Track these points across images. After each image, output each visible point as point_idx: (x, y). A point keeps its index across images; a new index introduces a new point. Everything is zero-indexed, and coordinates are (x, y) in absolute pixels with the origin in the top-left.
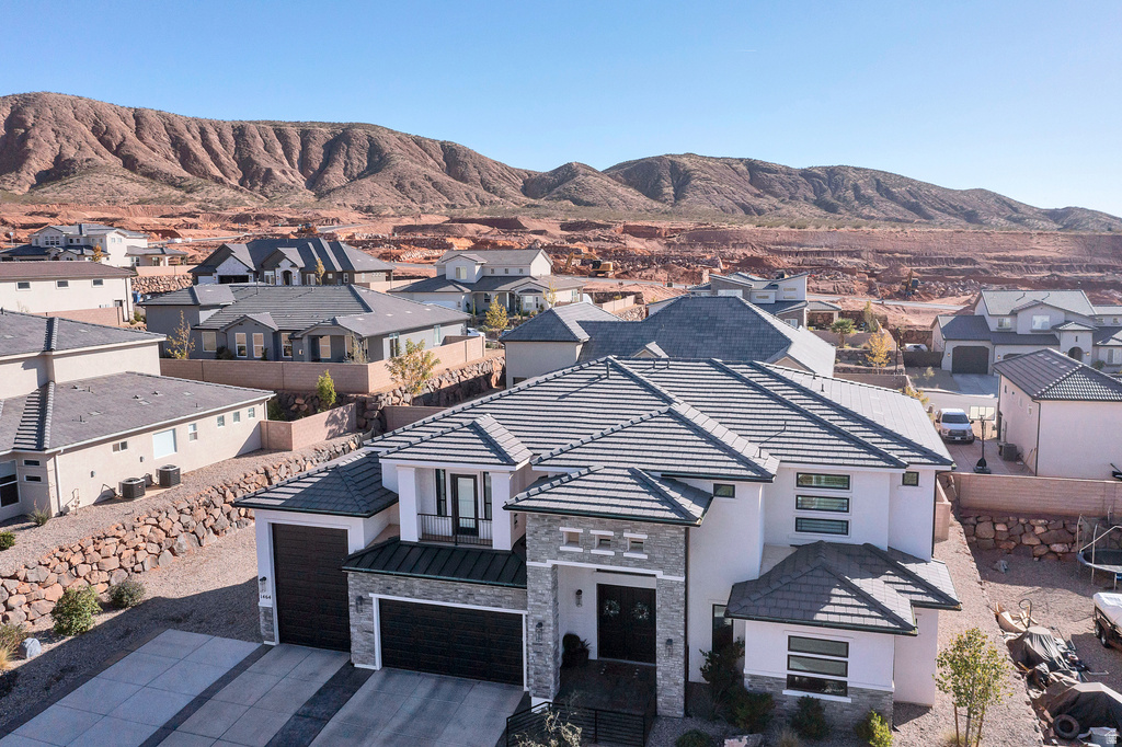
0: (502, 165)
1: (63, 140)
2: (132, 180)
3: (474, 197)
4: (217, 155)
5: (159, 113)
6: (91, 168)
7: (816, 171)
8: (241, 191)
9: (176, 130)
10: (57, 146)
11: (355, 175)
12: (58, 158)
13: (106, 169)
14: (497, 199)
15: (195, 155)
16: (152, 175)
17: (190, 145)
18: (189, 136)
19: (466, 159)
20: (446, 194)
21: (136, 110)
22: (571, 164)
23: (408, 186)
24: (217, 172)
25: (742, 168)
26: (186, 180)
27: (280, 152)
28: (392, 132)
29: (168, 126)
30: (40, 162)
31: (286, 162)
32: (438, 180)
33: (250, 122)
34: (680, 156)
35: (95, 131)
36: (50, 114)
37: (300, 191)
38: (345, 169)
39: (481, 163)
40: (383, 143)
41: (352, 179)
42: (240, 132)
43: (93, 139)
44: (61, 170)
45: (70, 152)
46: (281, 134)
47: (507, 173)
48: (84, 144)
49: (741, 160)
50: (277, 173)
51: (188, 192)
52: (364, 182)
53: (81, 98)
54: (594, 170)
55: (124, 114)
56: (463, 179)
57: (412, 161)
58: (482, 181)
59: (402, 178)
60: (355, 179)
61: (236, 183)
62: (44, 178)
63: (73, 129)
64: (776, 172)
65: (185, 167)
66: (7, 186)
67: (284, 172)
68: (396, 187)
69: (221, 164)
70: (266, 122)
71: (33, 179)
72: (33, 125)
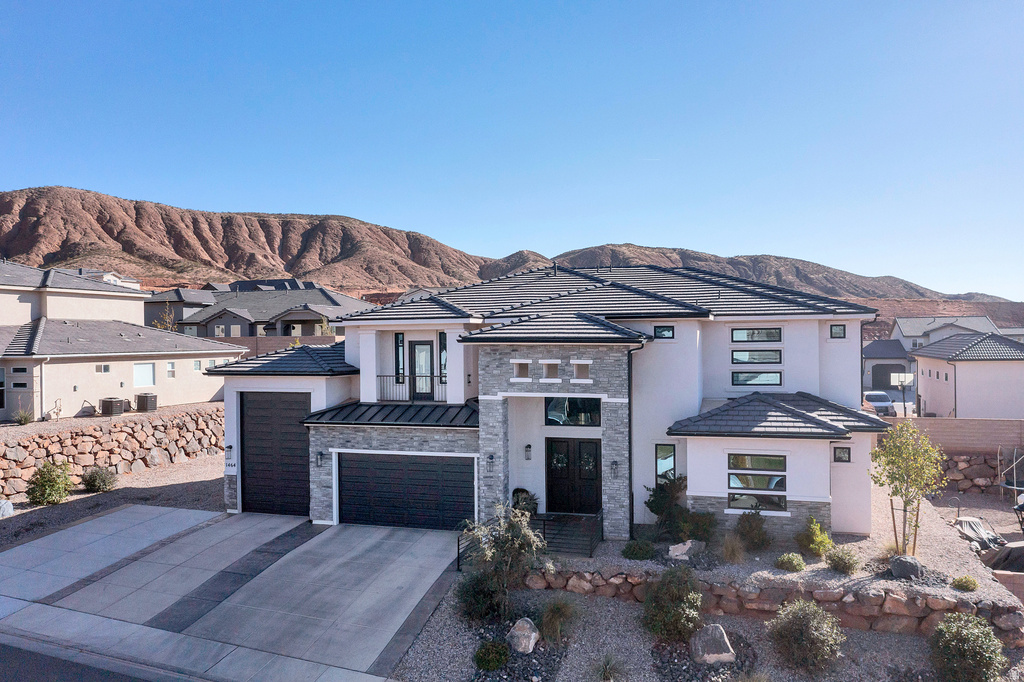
0: (461, 252)
1: (70, 227)
2: (130, 261)
3: (435, 280)
4: (207, 242)
5: (157, 205)
6: (94, 250)
7: (741, 259)
8: (227, 272)
9: (171, 220)
10: (64, 232)
11: (329, 260)
12: (65, 243)
13: (109, 252)
14: (456, 281)
15: (187, 241)
16: (148, 258)
17: (183, 232)
18: (182, 225)
19: (428, 247)
20: (410, 276)
21: (137, 202)
22: (522, 252)
23: (376, 269)
24: (206, 257)
25: (675, 256)
26: (179, 262)
27: (263, 239)
28: (363, 223)
29: (165, 216)
30: (49, 245)
31: (267, 248)
32: (403, 264)
33: (237, 214)
34: (620, 246)
35: (99, 220)
36: (61, 204)
37: (279, 272)
38: (321, 255)
39: (441, 250)
40: (355, 233)
41: (326, 262)
42: (228, 222)
43: (98, 227)
44: (67, 252)
45: (76, 237)
46: (264, 224)
47: (465, 260)
48: (89, 230)
49: (674, 250)
50: (260, 257)
51: (179, 272)
52: (337, 265)
53: (89, 192)
54: (543, 257)
55: (127, 206)
56: (425, 263)
57: (380, 248)
58: (443, 266)
59: (371, 262)
60: (329, 263)
61: (222, 266)
62: (51, 259)
63: (81, 218)
64: (706, 260)
65: (177, 251)
67: (266, 257)
68: (365, 270)
69: (210, 249)
70: (251, 214)
71: (40, 260)
72: (45, 214)
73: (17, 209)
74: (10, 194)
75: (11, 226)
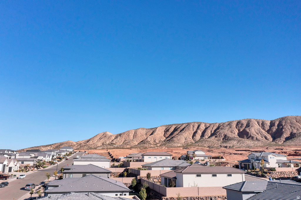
1: (293, 128)
6: (300, 135)
10: (291, 130)
12: (291, 133)
30: (286, 134)
36: (289, 121)
44: (292, 136)
45: (295, 131)
48: (299, 128)
53: (298, 116)
62: (287, 139)
63: (296, 125)
66: (277, 142)
71: (284, 139)
72: (284, 125)
73: (276, 124)
74: (274, 121)
75: (275, 130)
